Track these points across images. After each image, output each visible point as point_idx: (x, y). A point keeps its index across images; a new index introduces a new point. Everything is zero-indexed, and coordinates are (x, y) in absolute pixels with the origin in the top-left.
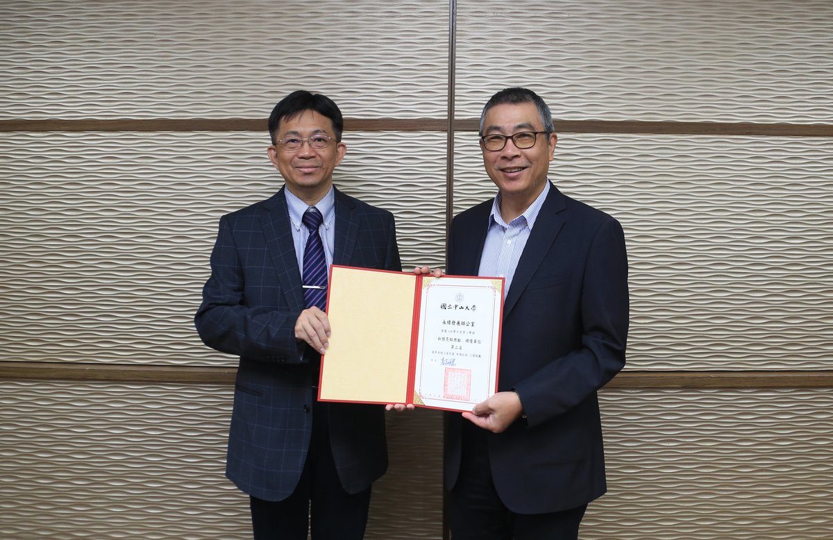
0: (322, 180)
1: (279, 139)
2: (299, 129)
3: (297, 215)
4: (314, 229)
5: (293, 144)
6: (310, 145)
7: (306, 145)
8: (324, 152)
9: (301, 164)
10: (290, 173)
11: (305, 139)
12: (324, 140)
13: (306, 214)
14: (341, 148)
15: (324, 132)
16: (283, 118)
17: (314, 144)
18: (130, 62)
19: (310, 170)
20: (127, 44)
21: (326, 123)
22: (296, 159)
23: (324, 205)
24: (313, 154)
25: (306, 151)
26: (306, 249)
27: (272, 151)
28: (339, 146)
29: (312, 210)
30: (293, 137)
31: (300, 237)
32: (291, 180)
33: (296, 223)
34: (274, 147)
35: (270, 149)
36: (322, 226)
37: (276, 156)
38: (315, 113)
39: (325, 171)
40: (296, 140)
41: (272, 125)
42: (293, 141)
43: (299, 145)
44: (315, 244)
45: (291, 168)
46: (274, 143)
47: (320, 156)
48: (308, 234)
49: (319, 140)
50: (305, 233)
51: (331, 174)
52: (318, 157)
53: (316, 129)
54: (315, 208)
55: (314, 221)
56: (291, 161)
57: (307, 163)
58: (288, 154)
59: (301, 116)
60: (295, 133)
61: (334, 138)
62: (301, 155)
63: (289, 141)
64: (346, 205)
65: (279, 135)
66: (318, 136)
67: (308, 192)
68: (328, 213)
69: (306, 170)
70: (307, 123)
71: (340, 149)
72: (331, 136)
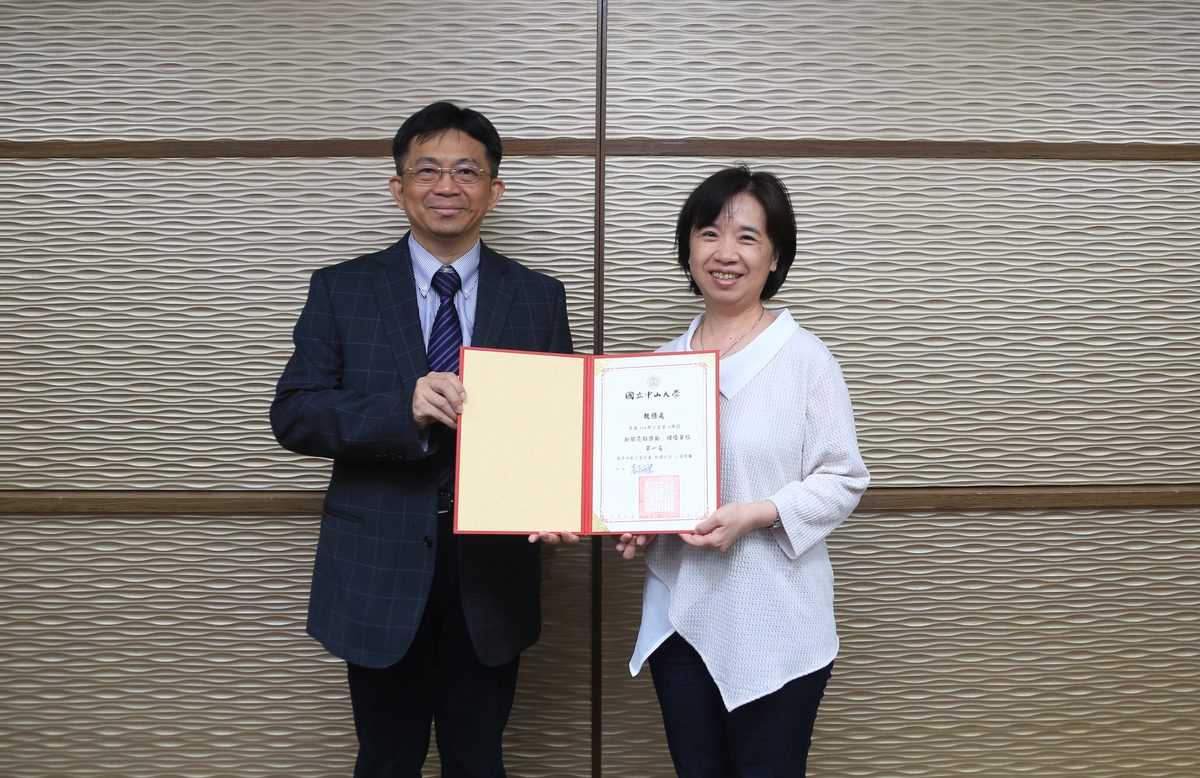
0: (467, 226)
1: (408, 166)
2: (438, 156)
3: (424, 275)
4: (448, 296)
5: (427, 175)
6: (452, 178)
7: (447, 177)
8: (473, 189)
9: (438, 204)
10: (421, 216)
11: (446, 169)
12: (473, 172)
13: (438, 274)
14: (497, 186)
15: (474, 161)
16: (416, 138)
17: (459, 177)
18: (118, 58)
19: (451, 211)
20: (111, 31)
21: (477, 149)
22: (431, 195)
23: (465, 264)
24: (456, 191)
25: (446, 186)
26: (435, 324)
27: (396, 183)
28: (495, 184)
29: (446, 270)
30: (429, 165)
31: (428, 306)
32: (422, 225)
33: (423, 286)
34: (399, 178)
35: (393, 180)
36: (460, 292)
37: (402, 191)
38: (463, 135)
39: (472, 214)
40: (432, 169)
41: (399, 148)
42: (428, 170)
43: (437, 176)
44: (448, 316)
45: (423, 209)
46: (400, 172)
47: (466, 194)
48: (438, 304)
49: (466, 171)
50: (434, 302)
51: (479, 221)
52: (463, 196)
53: (463, 157)
54: (451, 267)
55: (448, 285)
56: (424, 197)
57: (447, 202)
58: (419, 188)
59: (442, 137)
60: (432, 160)
61: (488, 170)
62: (438, 190)
63: (422, 170)
64: (494, 266)
65: (408, 161)
66: (464, 166)
67: (446, 242)
68: (469, 278)
69: (445, 212)
70: (450, 148)
71: (495, 188)
72: (484, 168)
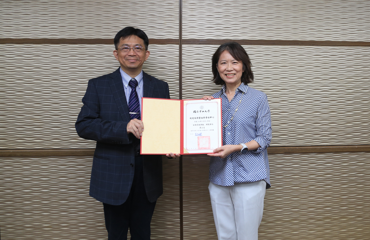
0: (139, 65)
1: (119, 47)
2: (129, 44)
3: (126, 81)
4: (134, 88)
5: (126, 50)
6: (134, 50)
7: (132, 50)
8: (140, 54)
9: (129, 59)
10: (124, 62)
11: (131, 48)
12: (140, 48)
13: (131, 81)
15: (140, 45)
16: (121, 38)
17: (136, 50)
19: (133, 61)
21: (141, 41)
22: (127, 56)
23: (139, 78)
24: (135, 54)
25: (132, 53)
26: (130, 97)
27: (116, 52)
28: (147, 52)
29: (133, 80)
30: (126, 47)
31: (128, 91)
32: (125, 65)
33: (126, 85)
34: (116, 51)
35: (114, 51)
36: (137, 87)
37: (117, 55)
38: (136, 37)
39: (140, 62)
40: (127, 48)
41: (116, 41)
42: (126, 48)
43: (129, 50)
44: (134, 94)
45: (124, 60)
46: (117, 49)
47: (138, 55)
48: (131, 90)
49: (138, 48)
51: (142, 64)
52: (137, 56)
53: (137, 44)
54: (134, 79)
55: (134, 84)
56: (125, 57)
57: (132, 58)
58: (123, 54)
59: (130, 37)
60: (127, 45)
61: (145, 48)
62: (129, 54)
63: (124, 48)
64: (147, 78)
65: (119, 46)
66: (137, 47)
67: (132, 71)
68: (140, 82)
69: (132, 61)
70: (132, 41)
71: (147, 53)
72: (143, 47)
